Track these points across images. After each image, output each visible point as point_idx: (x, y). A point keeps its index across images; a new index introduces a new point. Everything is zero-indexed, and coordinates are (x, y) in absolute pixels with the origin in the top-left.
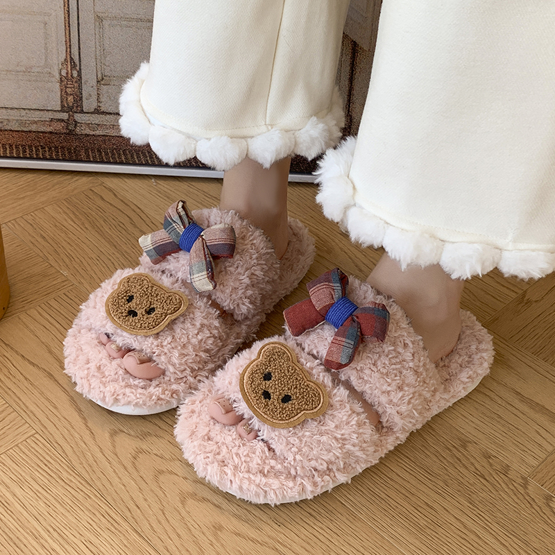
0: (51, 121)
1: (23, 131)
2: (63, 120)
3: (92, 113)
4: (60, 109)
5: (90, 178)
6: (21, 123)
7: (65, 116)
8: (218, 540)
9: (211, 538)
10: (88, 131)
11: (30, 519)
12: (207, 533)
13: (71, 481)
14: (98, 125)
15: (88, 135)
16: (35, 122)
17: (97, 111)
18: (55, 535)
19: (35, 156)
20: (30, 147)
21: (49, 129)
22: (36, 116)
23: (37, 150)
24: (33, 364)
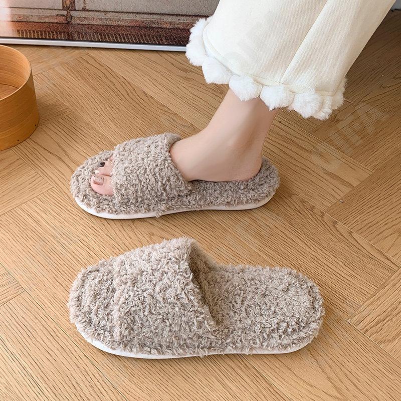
0: (57, 16)
1: (40, 22)
2: (64, 15)
3: (80, 11)
4: (62, 9)
5: (81, 51)
6: (40, 17)
7: (65, 13)
8: (151, 240)
9: (147, 239)
10: (78, 22)
11: (50, 229)
12: (146, 237)
13: (72, 211)
14: (85, 18)
15: (79, 24)
16: (48, 17)
17: (84, 10)
18: (64, 236)
19: (48, 38)
20: (45, 32)
21: (56, 21)
22: (48, 13)
23: (49, 34)
24: (50, 153)
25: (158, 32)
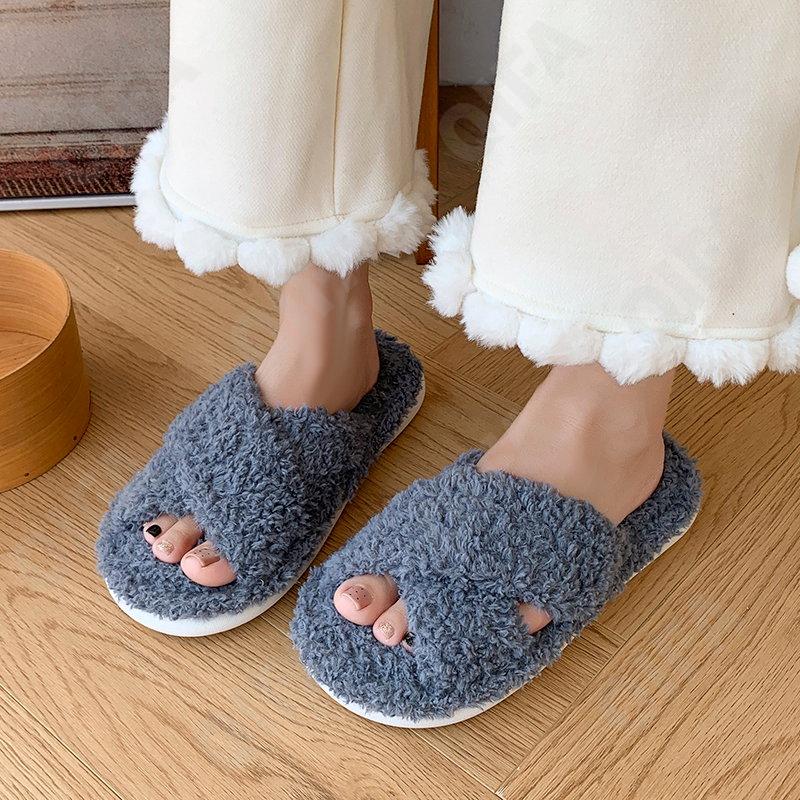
8: (48, 639)
9: (41, 638)
12: (37, 633)
25: (101, 168)
